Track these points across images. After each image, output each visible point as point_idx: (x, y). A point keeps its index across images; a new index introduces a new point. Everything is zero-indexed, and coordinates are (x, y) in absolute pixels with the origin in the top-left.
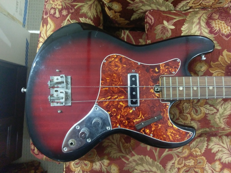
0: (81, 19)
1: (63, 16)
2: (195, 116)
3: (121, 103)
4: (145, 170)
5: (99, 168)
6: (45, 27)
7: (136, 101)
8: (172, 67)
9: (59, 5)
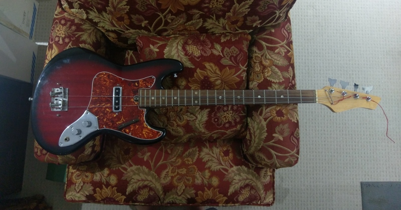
0: (80, 45)
1: (66, 43)
2: (179, 123)
3: (107, 110)
4: (141, 179)
5: (99, 179)
6: (50, 51)
7: (119, 107)
8: (148, 83)
9: (63, 34)
